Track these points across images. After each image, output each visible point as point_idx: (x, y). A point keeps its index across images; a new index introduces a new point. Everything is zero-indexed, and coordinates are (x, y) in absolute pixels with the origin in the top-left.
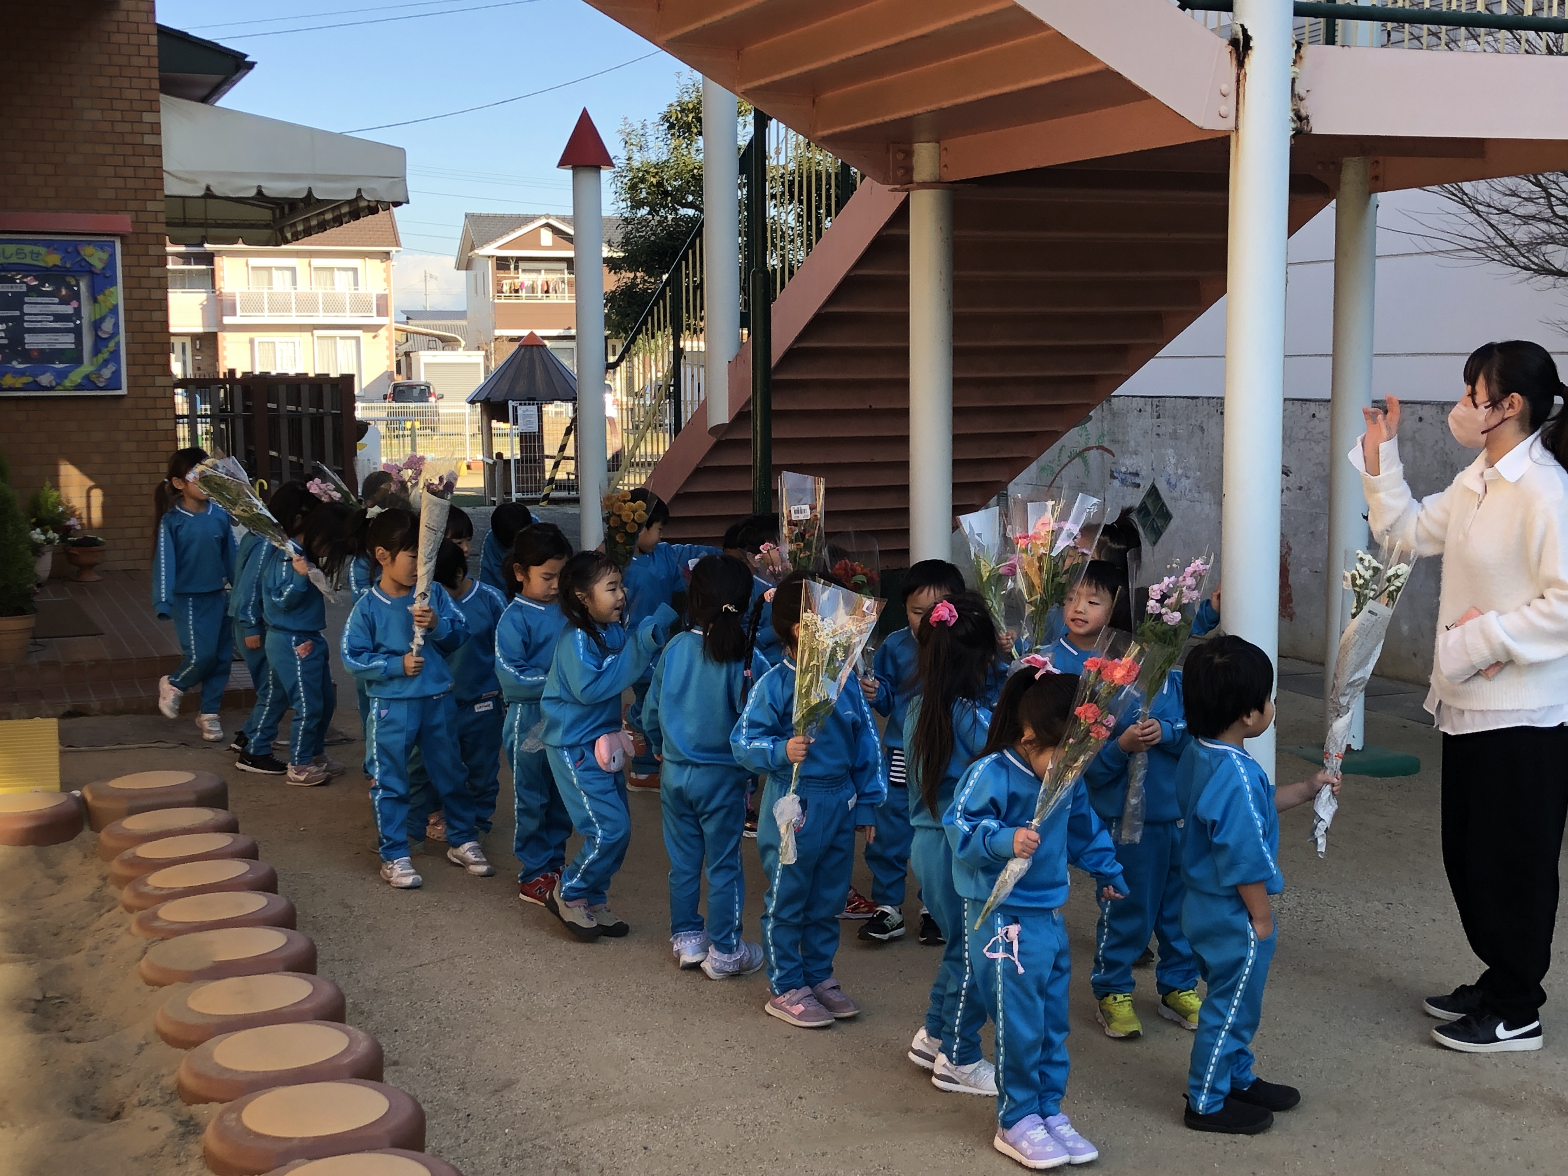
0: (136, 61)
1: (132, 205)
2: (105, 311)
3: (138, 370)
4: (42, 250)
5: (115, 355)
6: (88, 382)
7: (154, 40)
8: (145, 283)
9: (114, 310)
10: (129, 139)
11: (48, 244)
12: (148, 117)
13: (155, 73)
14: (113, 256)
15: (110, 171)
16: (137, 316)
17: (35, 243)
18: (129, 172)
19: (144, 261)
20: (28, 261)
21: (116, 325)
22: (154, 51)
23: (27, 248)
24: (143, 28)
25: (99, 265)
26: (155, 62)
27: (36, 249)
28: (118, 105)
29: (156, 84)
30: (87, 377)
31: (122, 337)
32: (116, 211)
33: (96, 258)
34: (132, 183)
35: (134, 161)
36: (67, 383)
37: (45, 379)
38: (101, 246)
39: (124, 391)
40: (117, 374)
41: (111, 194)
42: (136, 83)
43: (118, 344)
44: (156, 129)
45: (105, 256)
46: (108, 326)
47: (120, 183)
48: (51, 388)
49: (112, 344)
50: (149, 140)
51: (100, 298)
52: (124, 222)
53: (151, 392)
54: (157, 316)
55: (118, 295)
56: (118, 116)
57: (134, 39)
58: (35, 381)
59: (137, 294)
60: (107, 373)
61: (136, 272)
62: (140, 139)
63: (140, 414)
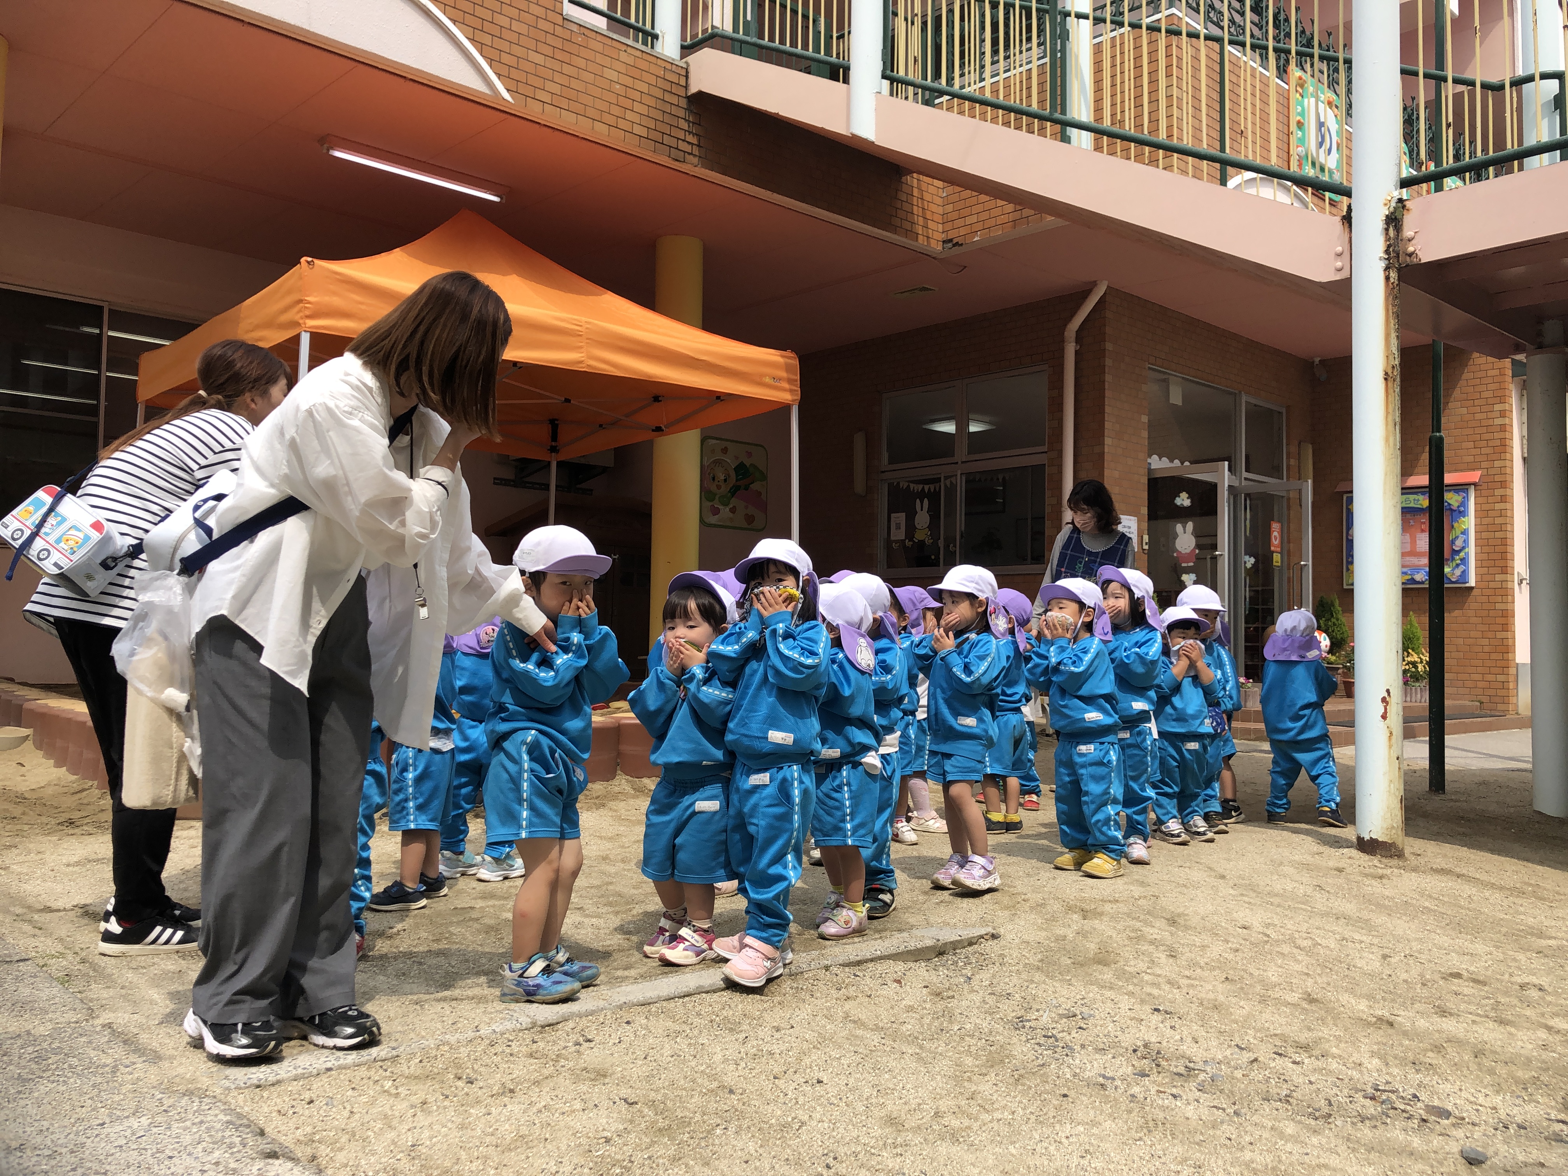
0: (1491, 373)
1: (1484, 465)
2: (1458, 533)
3: (1483, 570)
4: (1421, 498)
5: (1464, 561)
8: (1490, 513)
9: (1465, 532)
10: (1484, 423)
11: (1423, 493)
12: (1497, 407)
14: (1467, 498)
15: (1471, 445)
16: (1484, 535)
17: (1416, 494)
18: (1484, 444)
19: (1491, 499)
20: (1412, 505)
21: (1466, 542)
23: (1412, 498)
25: (1455, 505)
27: (1415, 496)
28: (1477, 403)
31: (1472, 550)
32: (1474, 470)
33: (1453, 499)
34: (1484, 451)
37: (1417, 577)
38: (1457, 491)
39: (1472, 583)
40: (1464, 573)
41: (1471, 459)
43: (1467, 554)
45: (1460, 498)
46: (1459, 543)
47: (1477, 451)
48: (1422, 582)
49: (1462, 554)
50: (1498, 421)
51: (1456, 525)
52: (1474, 476)
53: (1492, 585)
54: (1498, 535)
55: (1469, 522)
56: (1477, 409)
58: (1413, 579)
59: (1486, 521)
60: (1458, 572)
61: (1485, 507)
62: (1490, 422)
63: (1485, 599)
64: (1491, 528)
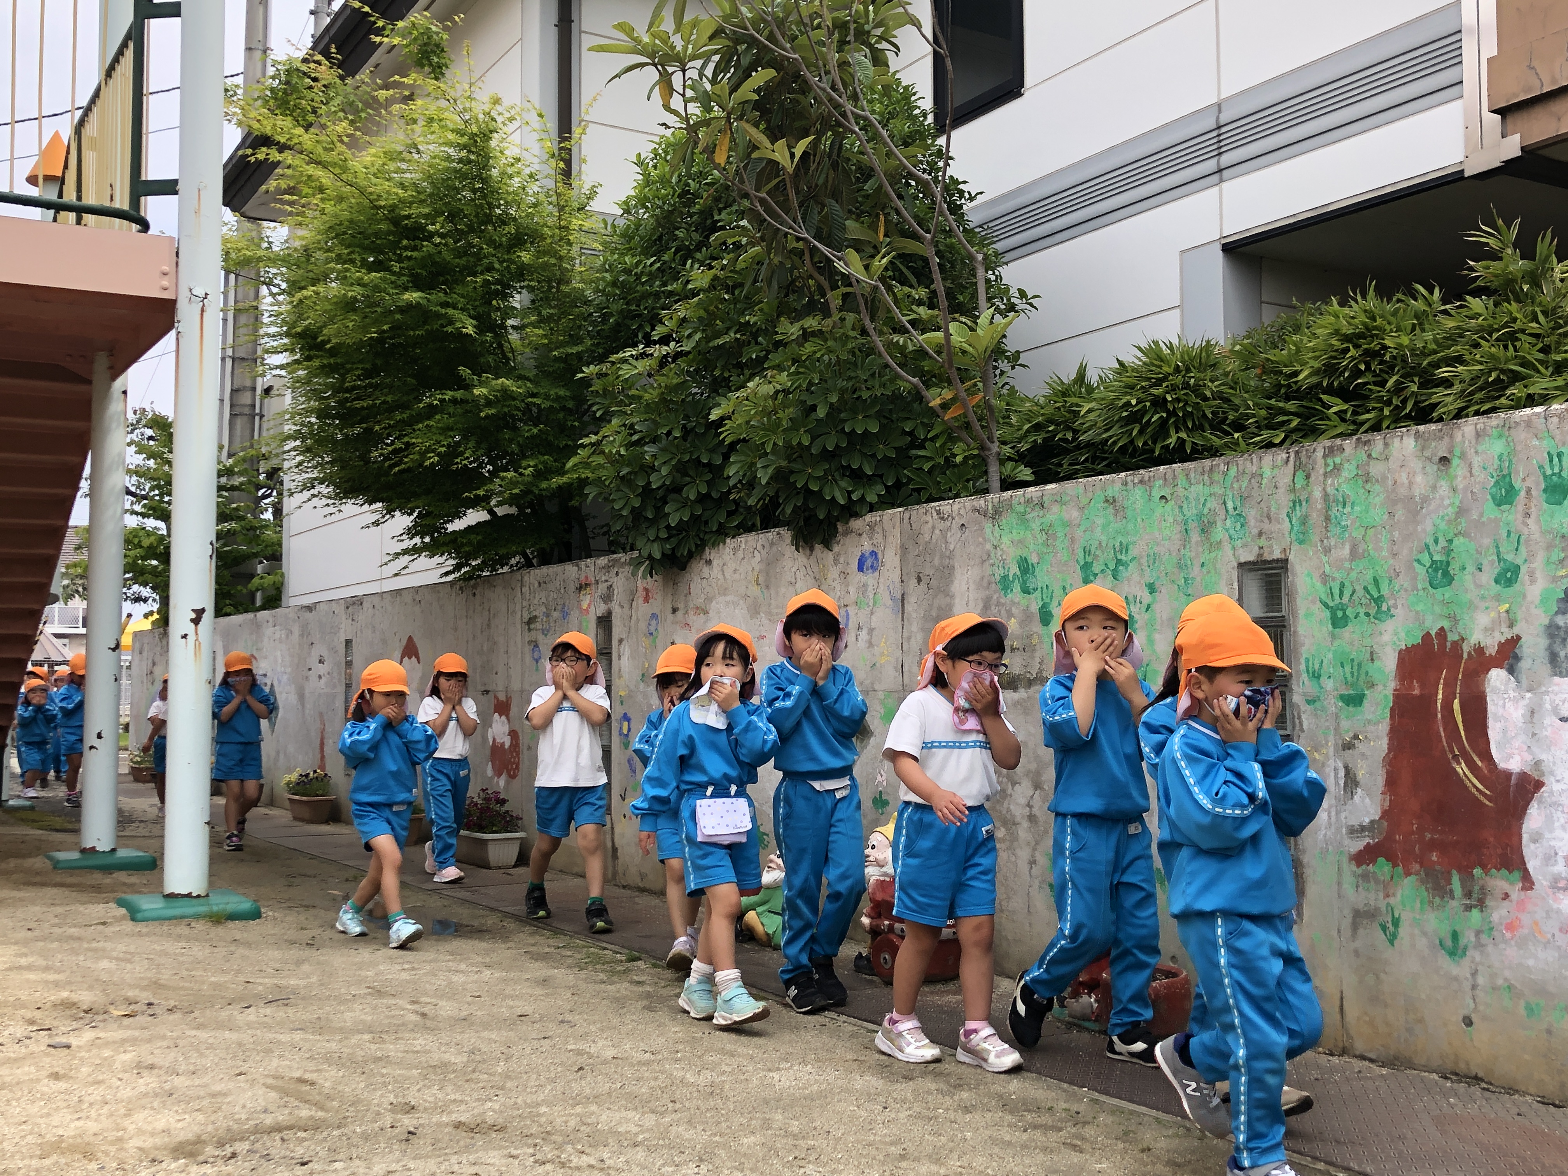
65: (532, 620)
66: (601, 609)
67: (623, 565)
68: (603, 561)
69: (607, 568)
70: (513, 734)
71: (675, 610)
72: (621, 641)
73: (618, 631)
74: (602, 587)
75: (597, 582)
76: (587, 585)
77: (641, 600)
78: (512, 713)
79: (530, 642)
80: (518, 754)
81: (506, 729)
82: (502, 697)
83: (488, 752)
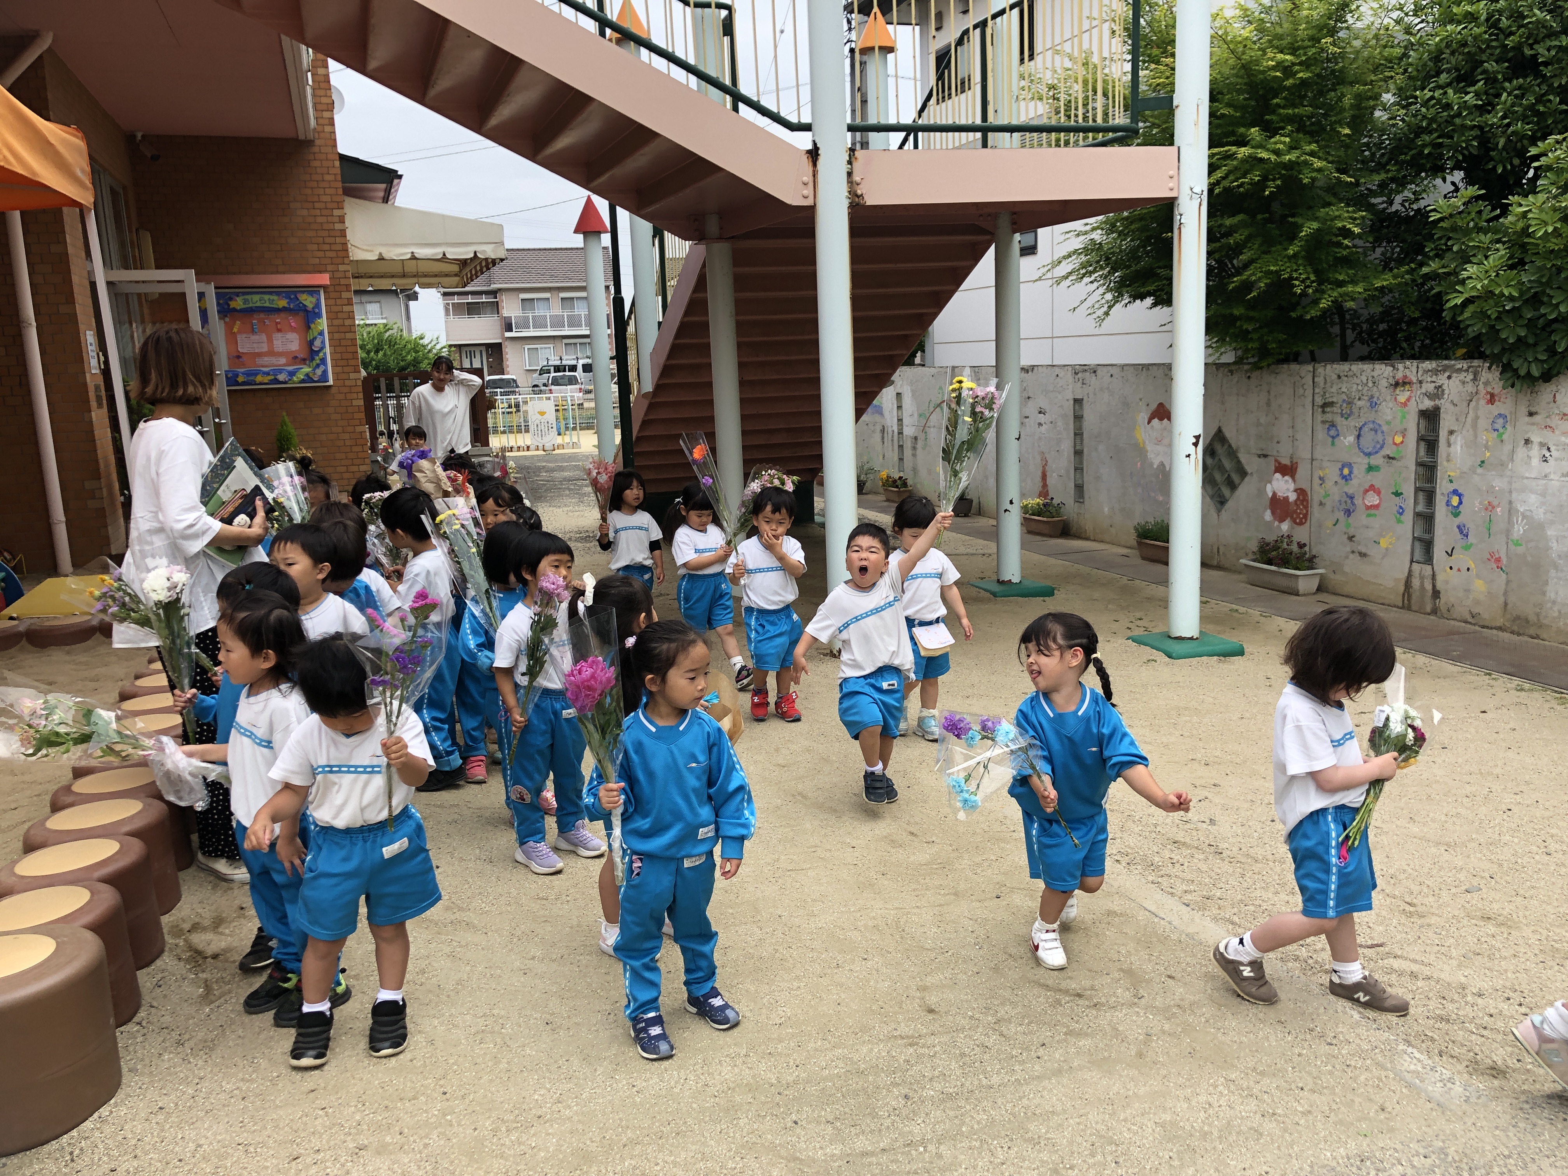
0: (327, 177)
1: (329, 268)
2: (316, 334)
3: (339, 369)
4: (275, 297)
5: (323, 361)
6: (308, 378)
7: (337, 163)
8: (340, 315)
9: (321, 333)
10: (325, 227)
11: (278, 294)
12: (337, 212)
13: (340, 185)
14: (319, 300)
15: (315, 247)
16: (336, 336)
17: (271, 293)
18: (327, 247)
19: (339, 302)
20: (267, 305)
21: (323, 342)
22: (338, 171)
23: (266, 297)
24: (329, 156)
25: (310, 306)
26: (339, 177)
27: (272, 297)
28: (317, 205)
29: (340, 191)
30: (307, 375)
31: (328, 350)
32: (320, 272)
33: (308, 301)
34: (329, 254)
35: (331, 240)
36: (295, 379)
37: (281, 377)
38: (311, 293)
39: (331, 382)
40: (325, 372)
41: (317, 261)
42: (328, 191)
43: (325, 354)
44: (342, 220)
45: (314, 300)
46: (317, 343)
47: (321, 254)
48: (285, 383)
49: (321, 354)
50: (338, 226)
51: (312, 326)
52: (324, 279)
53: (347, 383)
54: (349, 336)
55: (323, 323)
56: (318, 212)
57: (325, 164)
58: (275, 379)
59: (336, 322)
60: (319, 372)
61: (334, 309)
62: (331, 226)
63: (342, 396)
64: (342, 329)
65: (1325, 405)
66: (1427, 404)
67: (1459, 371)
68: (1428, 365)
69: (1435, 372)
70: (1300, 492)
71: (1531, 414)
72: (1451, 432)
73: (1446, 422)
74: (1430, 387)
75: (1421, 382)
76: (1404, 384)
77: (1483, 402)
78: (1297, 476)
79: (1323, 422)
80: (1306, 507)
81: (1292, 486)
82: (1286, 461)
83: (1268, 503)
